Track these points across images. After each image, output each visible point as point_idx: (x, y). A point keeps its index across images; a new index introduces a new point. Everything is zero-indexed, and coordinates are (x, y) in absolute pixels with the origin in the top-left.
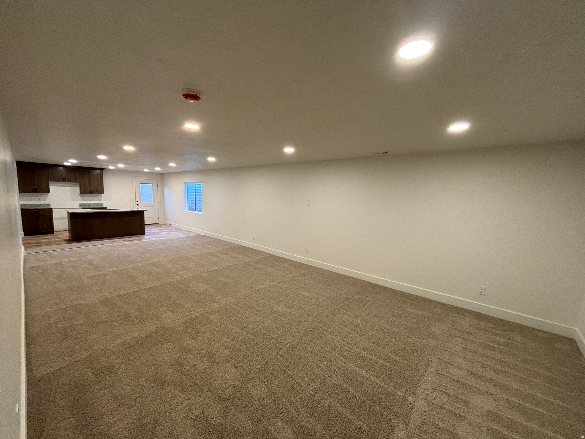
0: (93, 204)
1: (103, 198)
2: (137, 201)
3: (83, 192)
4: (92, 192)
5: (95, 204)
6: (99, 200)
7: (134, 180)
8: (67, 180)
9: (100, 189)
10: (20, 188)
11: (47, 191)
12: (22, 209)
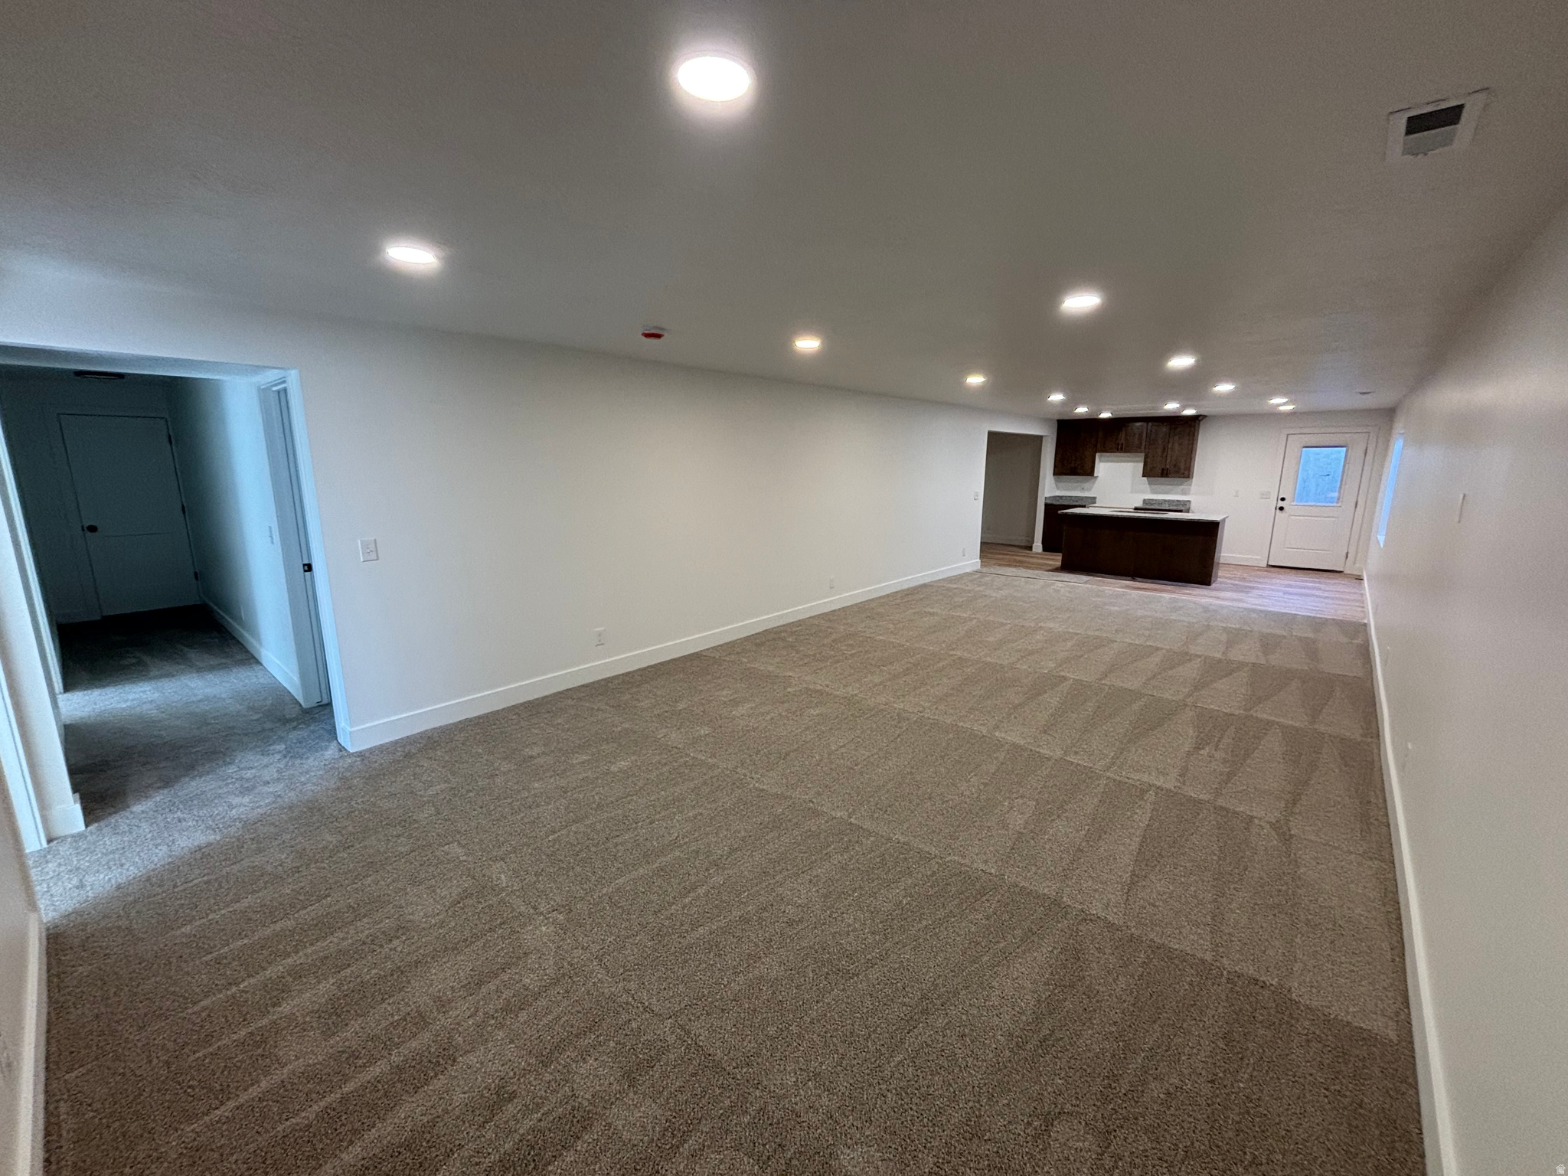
0: (1169, 501)
1: (1192, 487)
2: (1283, 499)
3: (1148, 473)
4: (1165, 473)
5: (1173, 501)
6: (1184, 493)
7: (1283, 436)
9: (1184, 465)
10: (1055, 466)
11: (1089, 472)
12: (1046, 505)
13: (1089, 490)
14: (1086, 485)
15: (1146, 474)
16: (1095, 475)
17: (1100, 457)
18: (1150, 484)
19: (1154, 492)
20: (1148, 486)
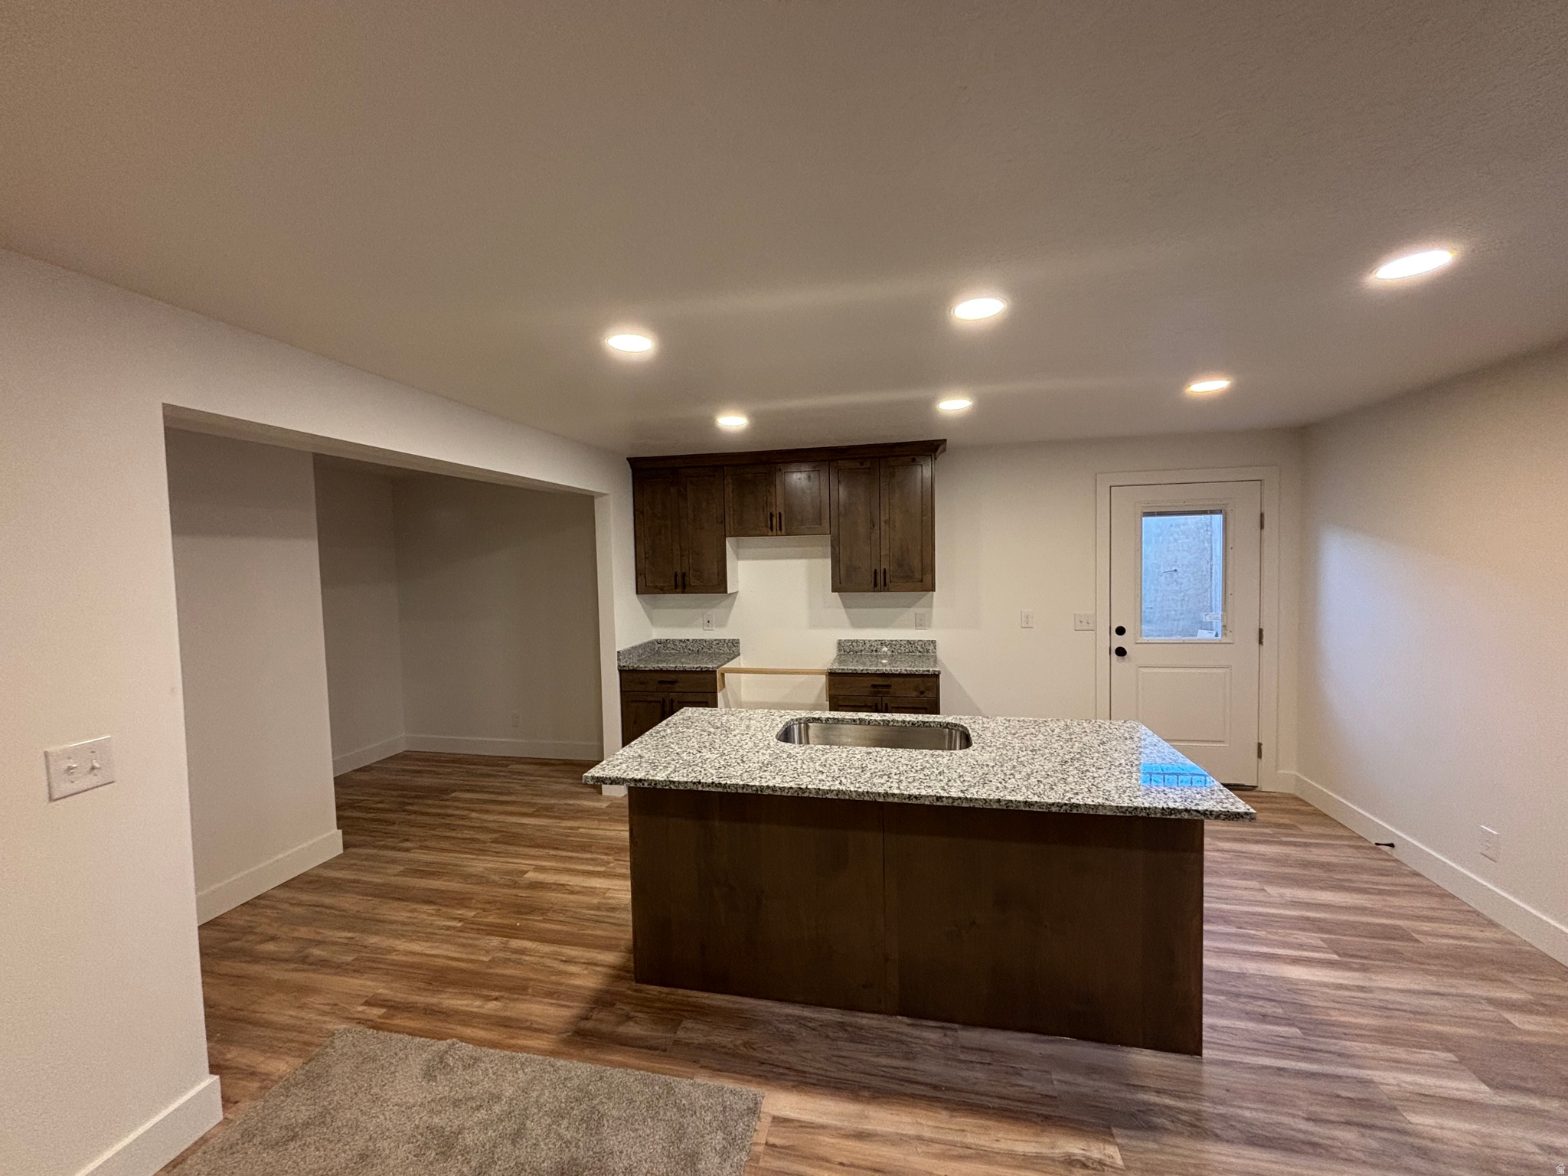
0: (891, 643)
1: (935, 611)
2: (1121, 631)
3: (843, 582)
4: (880, 582)
6: (920, 624)
7: (1103, 490)
8: (783, 528)
9: (916, 563)
10: (639, 573)
11: (716, 584)
12: (622, 671)
13: (722, 624)
14: (714, 613)
15: (840, 584)
16: (729, 591)
17: (738, 546)
18: (845, 606)
19: (856, 624)
20: (843, 610)
